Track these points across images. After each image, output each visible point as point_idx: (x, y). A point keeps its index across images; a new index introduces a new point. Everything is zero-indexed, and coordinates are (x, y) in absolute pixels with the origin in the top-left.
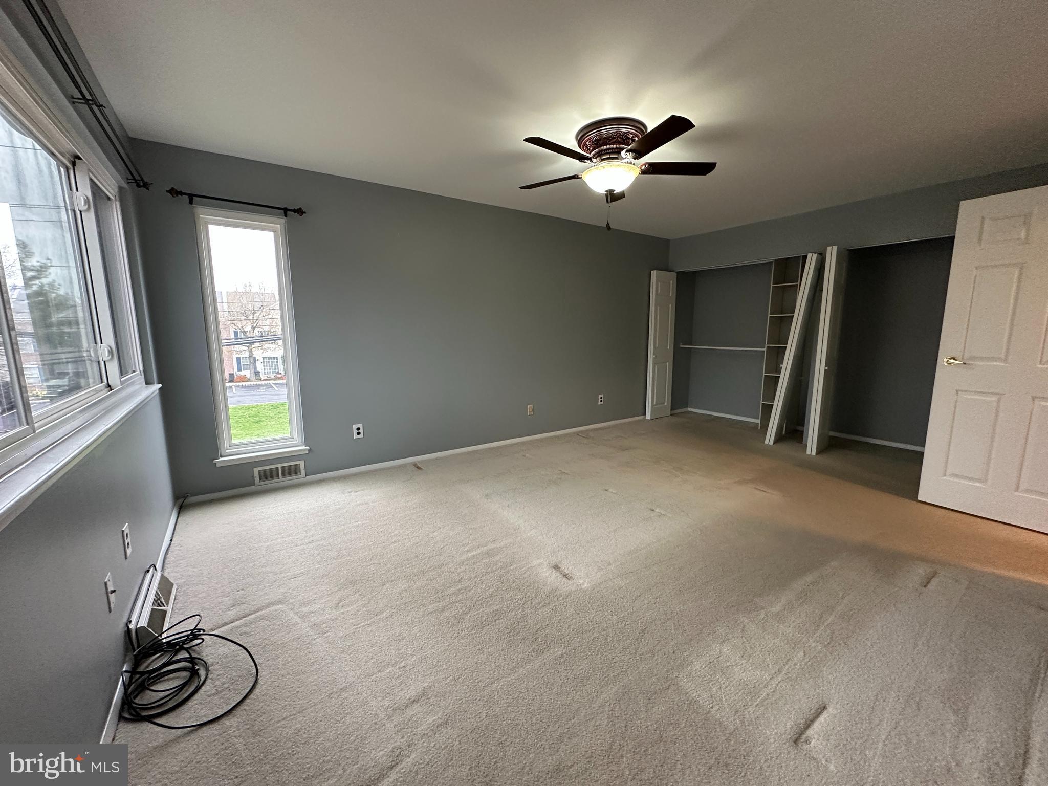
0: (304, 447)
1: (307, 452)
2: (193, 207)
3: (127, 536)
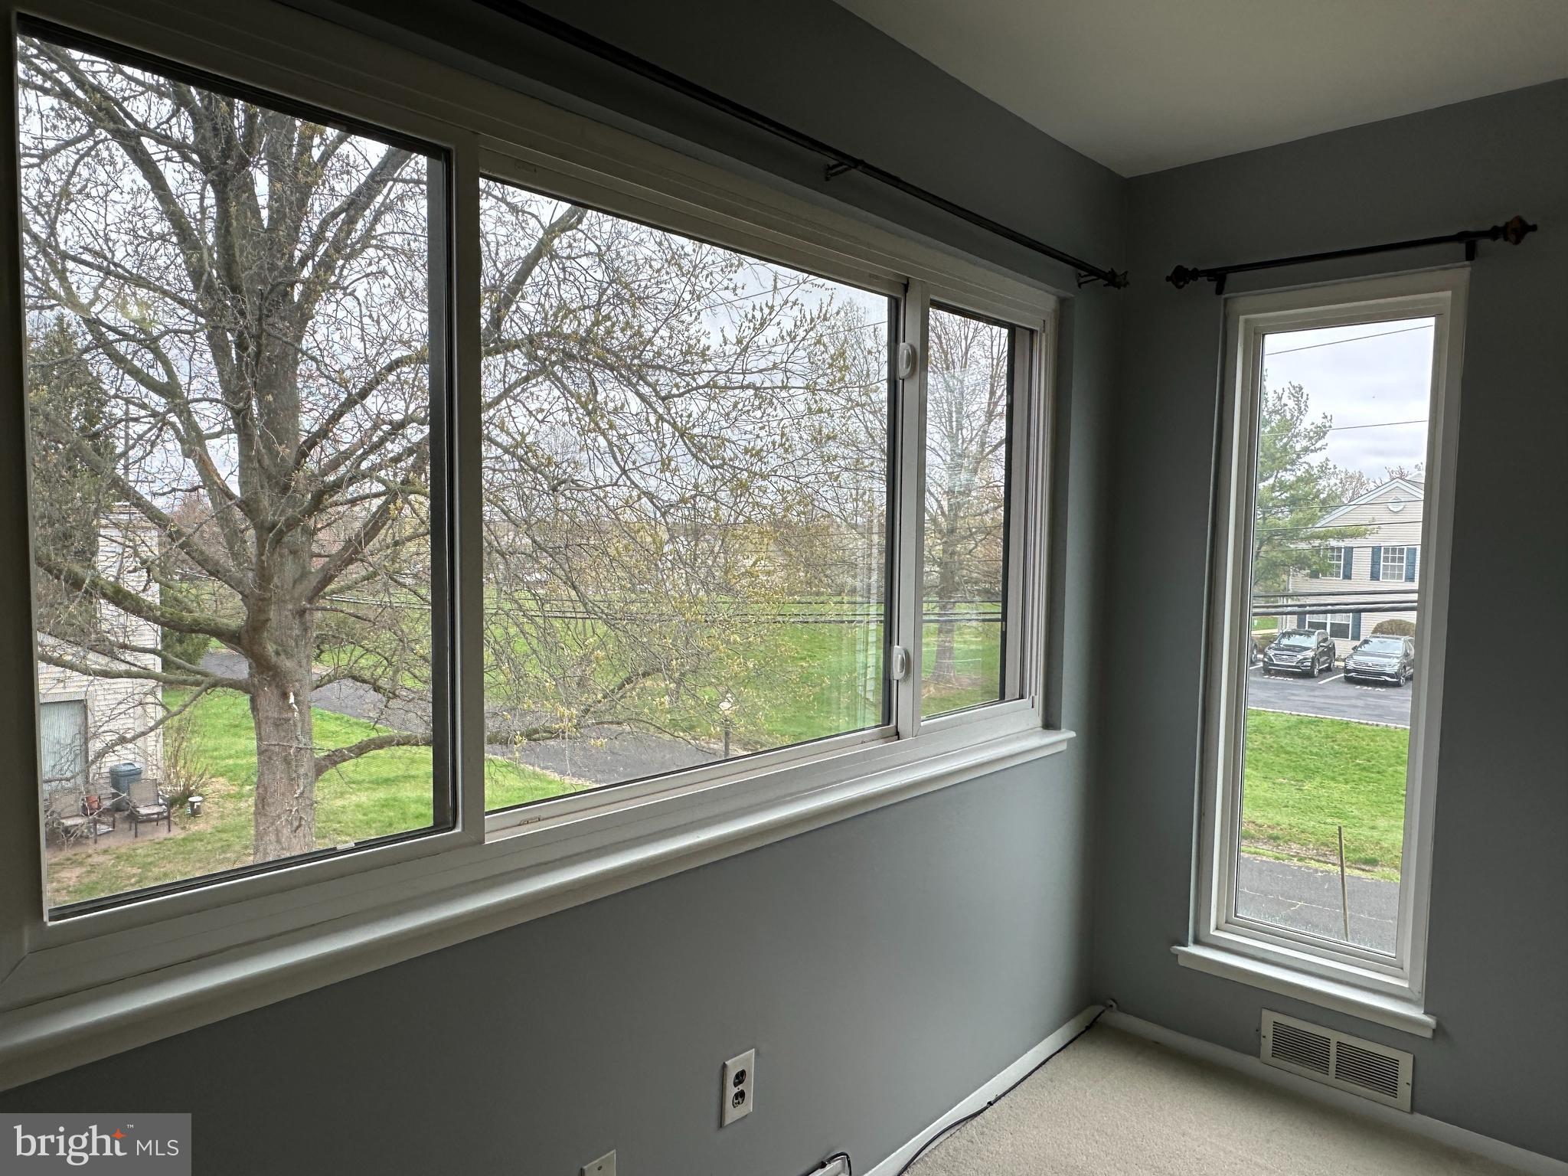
0: (1416, 1013)
1: (1428, 1034)
2: (1226, 300)
3: (740, 1077)
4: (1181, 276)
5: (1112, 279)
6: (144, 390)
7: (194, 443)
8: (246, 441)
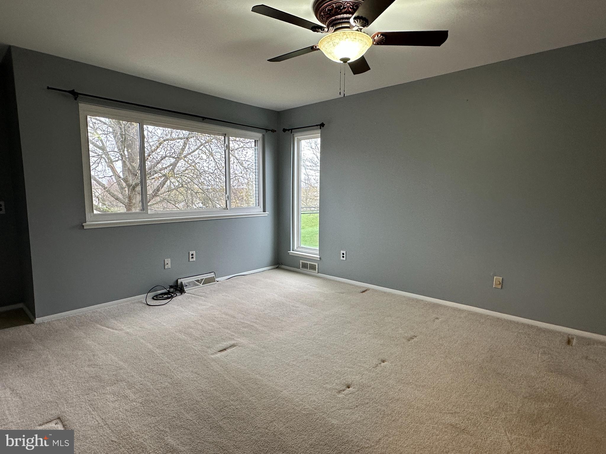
0: (318, 256)
1: (319, 260)
2: (293, 134)
3: (192, 255)
4: (284, 130)
5: (273, 131)
6: (95, 148)
7: (110, 164)
8: (124, 163)
